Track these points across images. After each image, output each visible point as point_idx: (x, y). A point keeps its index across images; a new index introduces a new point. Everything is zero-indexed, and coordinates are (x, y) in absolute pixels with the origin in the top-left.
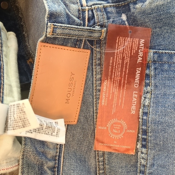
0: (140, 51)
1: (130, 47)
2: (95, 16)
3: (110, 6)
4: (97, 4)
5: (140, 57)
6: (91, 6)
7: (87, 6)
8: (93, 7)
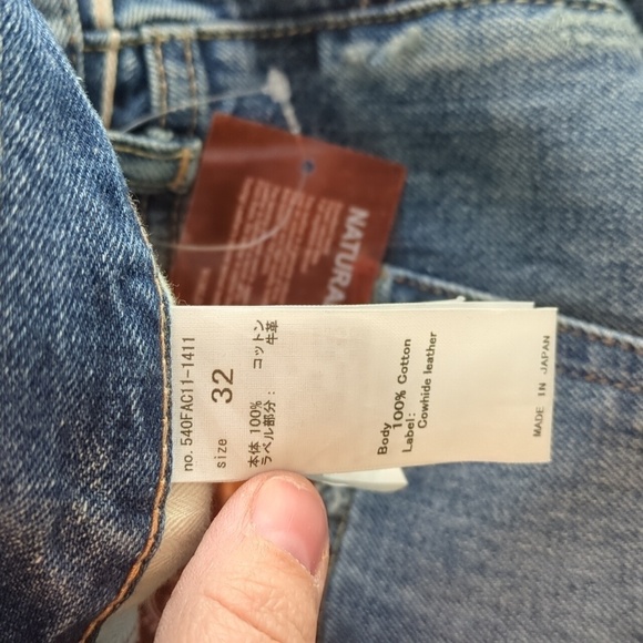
0: (344, 261)
1: (297, 235)
2: (155, 83)
3: (232, 36)
4: (166, 20)
5: (337, 286)
6: (136, 28)
7: (117, 26)
8: (146, 32)
